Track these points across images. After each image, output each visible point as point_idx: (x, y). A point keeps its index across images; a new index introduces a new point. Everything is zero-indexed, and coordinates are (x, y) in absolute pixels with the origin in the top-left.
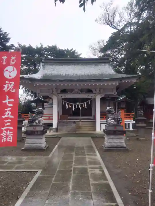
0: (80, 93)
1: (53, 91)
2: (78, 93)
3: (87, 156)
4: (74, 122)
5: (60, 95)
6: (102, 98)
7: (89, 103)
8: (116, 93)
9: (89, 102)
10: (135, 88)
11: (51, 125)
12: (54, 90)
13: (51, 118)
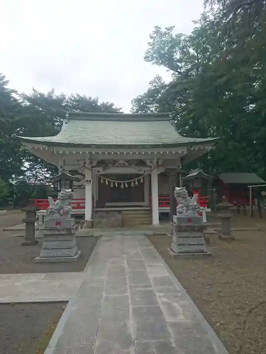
0: (126, 166)
1: (85, 163)
2: (124, 166)
3: (148, 269)
4: (119, 212)
5: (97, 169)
6: (161, 173)
7: (142, 181)
8: (181, 167)
9: (142, 179)
10: (209, 158)
11: (82, 216)
12: (88, 161)
13: (81, 205)
